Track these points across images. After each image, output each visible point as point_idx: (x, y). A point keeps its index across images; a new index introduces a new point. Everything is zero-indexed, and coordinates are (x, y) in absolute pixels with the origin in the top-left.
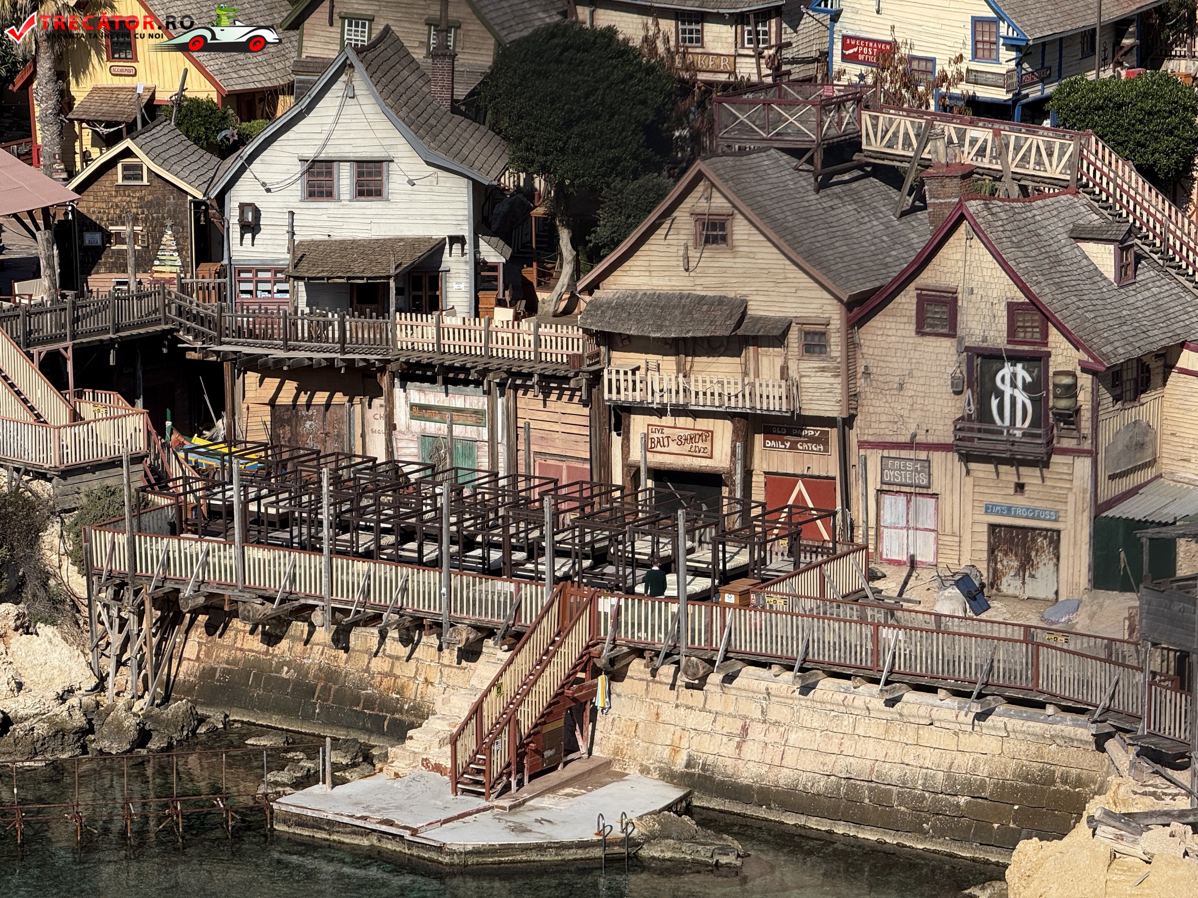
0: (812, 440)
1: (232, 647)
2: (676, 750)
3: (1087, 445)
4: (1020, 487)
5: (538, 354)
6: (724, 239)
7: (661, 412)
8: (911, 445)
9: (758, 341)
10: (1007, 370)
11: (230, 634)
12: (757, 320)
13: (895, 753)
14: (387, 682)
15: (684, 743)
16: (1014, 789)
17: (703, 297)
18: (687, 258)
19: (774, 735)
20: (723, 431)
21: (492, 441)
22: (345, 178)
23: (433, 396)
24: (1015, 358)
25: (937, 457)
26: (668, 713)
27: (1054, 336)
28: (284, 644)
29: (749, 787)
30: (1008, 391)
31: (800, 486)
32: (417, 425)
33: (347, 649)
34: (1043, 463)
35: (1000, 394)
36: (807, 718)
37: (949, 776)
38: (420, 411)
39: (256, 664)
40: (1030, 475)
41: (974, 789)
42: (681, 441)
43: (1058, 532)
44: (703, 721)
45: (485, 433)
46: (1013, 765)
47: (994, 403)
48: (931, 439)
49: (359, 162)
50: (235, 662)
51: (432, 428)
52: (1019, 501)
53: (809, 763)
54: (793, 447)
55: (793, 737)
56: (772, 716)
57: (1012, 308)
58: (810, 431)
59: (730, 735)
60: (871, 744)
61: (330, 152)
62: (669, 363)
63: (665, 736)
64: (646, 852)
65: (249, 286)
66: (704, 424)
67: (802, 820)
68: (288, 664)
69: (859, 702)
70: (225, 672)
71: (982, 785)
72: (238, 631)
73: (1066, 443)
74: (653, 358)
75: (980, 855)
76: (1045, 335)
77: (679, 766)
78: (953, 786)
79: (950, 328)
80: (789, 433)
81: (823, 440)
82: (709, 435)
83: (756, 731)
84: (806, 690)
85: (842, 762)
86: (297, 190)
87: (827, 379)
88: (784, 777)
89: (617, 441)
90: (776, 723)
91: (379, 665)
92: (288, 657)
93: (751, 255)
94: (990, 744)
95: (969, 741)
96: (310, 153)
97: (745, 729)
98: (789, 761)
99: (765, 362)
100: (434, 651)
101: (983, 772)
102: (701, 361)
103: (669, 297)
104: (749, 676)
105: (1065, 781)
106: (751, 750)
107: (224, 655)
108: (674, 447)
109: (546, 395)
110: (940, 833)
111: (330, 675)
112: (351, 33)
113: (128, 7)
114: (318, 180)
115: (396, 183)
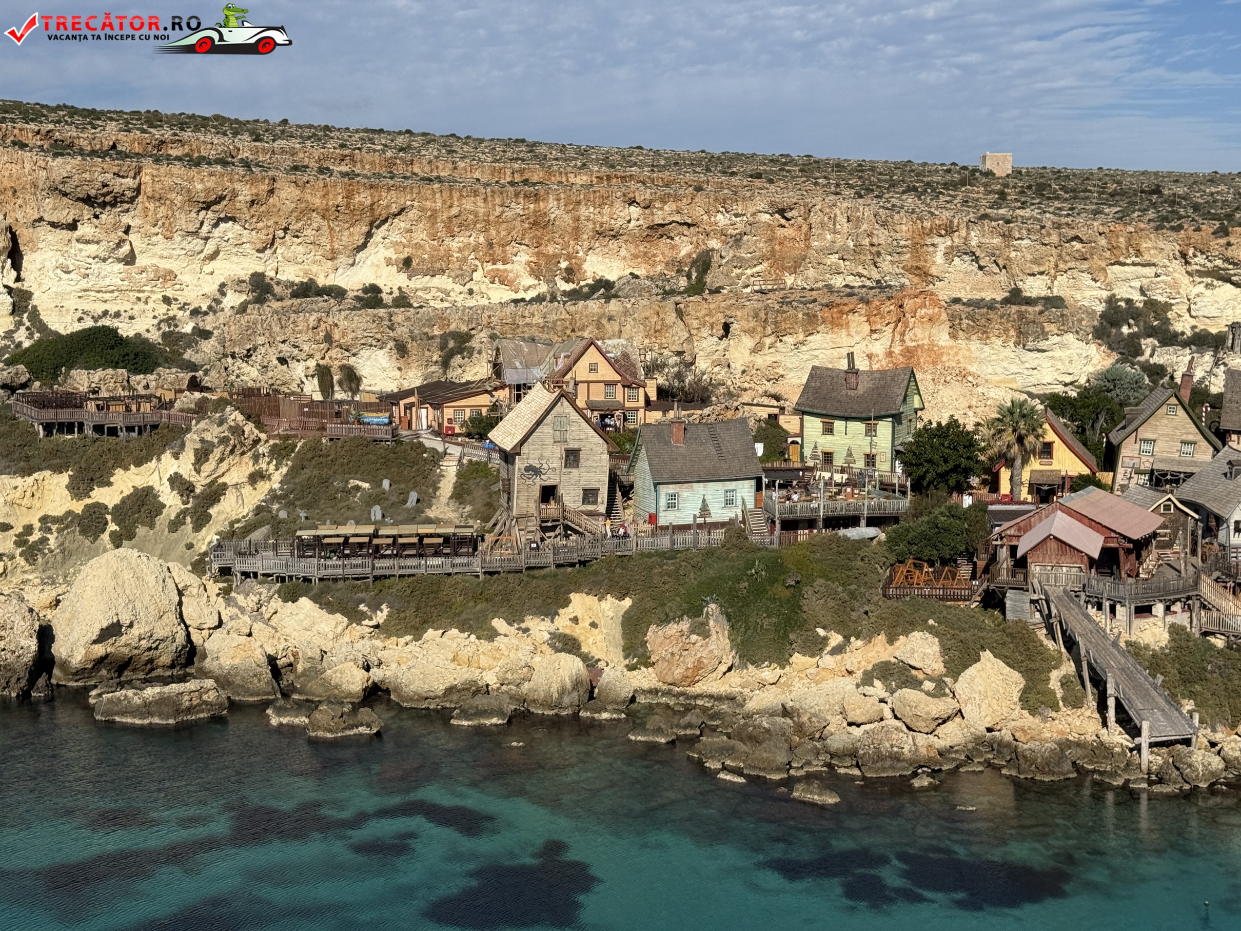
65: (1235, 555)
112: (1145, 447)
113: (1051, 436)
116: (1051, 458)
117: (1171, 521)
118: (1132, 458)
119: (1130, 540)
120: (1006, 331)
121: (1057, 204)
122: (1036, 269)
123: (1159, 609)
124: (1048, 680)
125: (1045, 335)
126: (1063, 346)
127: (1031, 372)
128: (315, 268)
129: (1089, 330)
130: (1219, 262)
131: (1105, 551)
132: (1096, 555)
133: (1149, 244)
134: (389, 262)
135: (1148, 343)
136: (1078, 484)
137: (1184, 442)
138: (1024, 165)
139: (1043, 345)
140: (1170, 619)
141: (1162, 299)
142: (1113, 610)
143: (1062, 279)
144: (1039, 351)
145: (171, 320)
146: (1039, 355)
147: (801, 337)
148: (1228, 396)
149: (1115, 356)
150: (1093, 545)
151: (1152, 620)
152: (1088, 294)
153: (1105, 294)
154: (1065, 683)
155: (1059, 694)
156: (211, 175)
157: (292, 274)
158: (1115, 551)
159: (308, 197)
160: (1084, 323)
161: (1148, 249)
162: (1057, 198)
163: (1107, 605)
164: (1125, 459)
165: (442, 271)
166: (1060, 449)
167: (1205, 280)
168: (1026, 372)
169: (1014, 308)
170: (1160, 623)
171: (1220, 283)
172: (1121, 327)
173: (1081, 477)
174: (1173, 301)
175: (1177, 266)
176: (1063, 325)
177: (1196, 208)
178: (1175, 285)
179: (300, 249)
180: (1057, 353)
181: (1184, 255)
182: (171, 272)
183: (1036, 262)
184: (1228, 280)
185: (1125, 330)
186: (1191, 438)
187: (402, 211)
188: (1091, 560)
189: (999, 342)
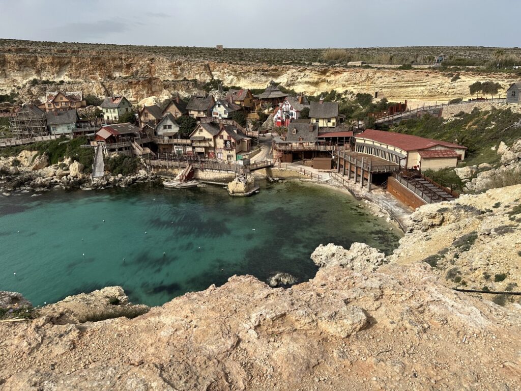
3: (235, 148)
6: (202, 131)
7: (199, 147)
8: (220, 149)
12: (206, 138)
14: (174, 172)
17: (201, 137)
18: (199, 133)
20: (204, 149)
24: (228, 141)
25: (223, 150)
26: (199, 173)
31: (211, 153)
34: (231, 150)
35: (227, 144)
38: (176, 148)
39: (162, 171)
42: (200, 150)
43: (233, 156)
44: (202, 174)
45: (182, 150)
46: (229, 176)
49: (169, 125)
52: (230, 153)
55: (210, 175)
57: (228, 136)
58: (211, 148)
60: (217, 175)
61: (166, 125)
62: (198, 143)
65: (160, 137)
76: (231, 138)
78: (224, 178)
79: (223, 138)
84: (211, 171)
85: (214, 177)
86: (163, 128)
87: (212, 143)
89: (194, 150)
93: (205, 132)
94: (227, 174)
97: (206, 175)
99: (207, 142)
100: (178, 169)
102: (201, 143)
103: (198, 137)
104: (207, 170)
105: (232, 177)
107: (159, 171)
109: (188, 146)
111: (169, 172)
114: (165, 127)
115: (173, 127)
123: (116, 150)
128: (50, 77)
129: (202, 87)
133: (218, 66)
134: (66, 75)
140: (120, 152)
141: (221, 79)
145: (13, 91)
147: (125, 90)
148: (190, 101)
150: (107, 136)
156: (20, 56)
157: (44, 79)
159: (44, 61)
165: (78, 77)
167: (228, 74)
169: (183, 82)
171: (231, 75)
172: (210, 86)
174: (223, 80)
175: (223, 71)
179: (46, 73)
182: (15, 79)
187: (68, 63)
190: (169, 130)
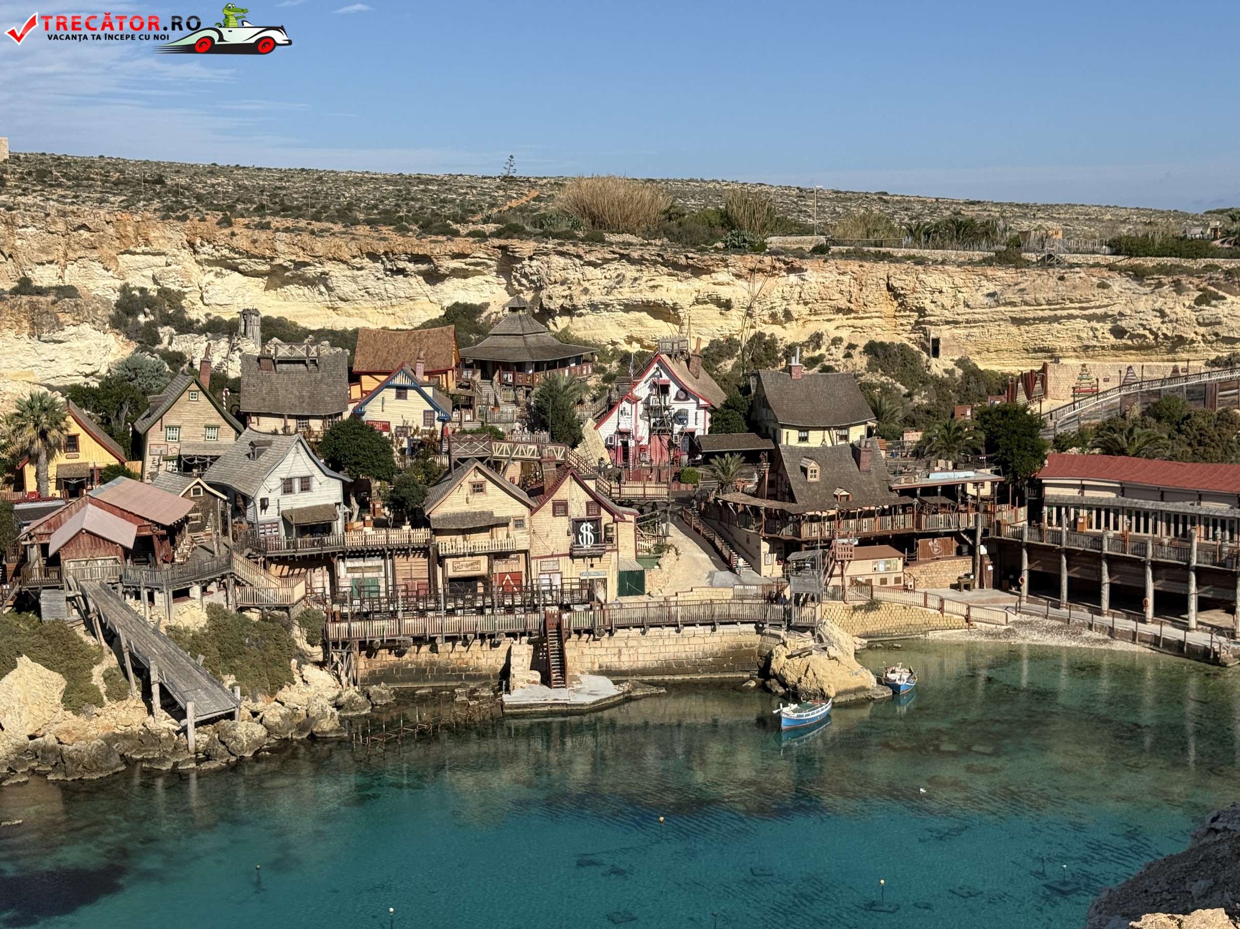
0: (513, 559)
1: (380, 661)
2: (593, 663)
3: (615, 548)
4: (592, 566)
5: (410, 541)
6: (482, 491)
7: (464, 555)
8: (552, 556)
9: (497, 526)
10: (584, 525)
11: (379, 657)
12: (498, 518)
13: (682, 648)
14: (459, 662)
15: (596, 660)
16: (729, 652)
17: (475, 513)
18: (467, 499)
19: (632, 651)
20: (484, 560)
21: (386, 577)
22: (297, 485)
23: (358, 563)
24: (588, 521)
25: (561, 558)
26: (586, 651)
27: (603, 511)
28: (406, 656)
29: (627, 671)
30: (584, 532)
31: (508, 577)
32: (350, 575)
33: (437, 653)
34: (600, 556)
35: (582, 534)
36: (644, 643)
37: (704, 652)
38: (350, 570)
39: (395, 665)
40: (596, 561)
41: (714, 656)
42: (467, 566)
43: (606, 579)
44: (603, 652)
45: (382, 574)
46: (726, 645)
47: (580, 537)
48: (559, 553)
49: (302, 478)
50: (385, 666)
51: (357, 575)
52: (591, 570)
53: (648, 658)
54: (506, 562)
55: (640, 651)
56: (630, 644)
57: (587, 503)
58: (512, 556)
59: (615, 654)
60: (671, 647)
61: (292, 475)
62: (460, 538)
63: (587, 659)
64: (633, 694)
65: (263, 531)
66: (476, 558)
67: (651, 678)
68: (411, 663)
69: (666, 634)
70: (380, 671)
71: (717, 653)
72: (382, 655)
73: (608, 548)
74: (454, 537)
75: (722, 676)
76: (599, 512)
77: (596, 668)
78: (706, 655)
79: (566, 513)
80: (504, 558)
81: (518, 559)
82: (478, 562)
83: (624, 651)
84: (643, 633)
85: (661, 655)
86: (280, 491)
87: (524, 536)
88: (640, 665)
89: (439, 570)
90: (632, 647)
91: (452, 656)
92: (409, 660)
93: (494, 495)
94: (717, 639)
95: (709, 640)
96: (284, 476)
97: (620, 651)
98: (641, 658)
99: (500, 533)
100: (478, 647)
101: (716, 649)
102: (473, 536)
103: (462, 514)
104: (620, 633)
105: (746, 646)
106: (624, 658)
107: (378, 664)
108: (464, 569)
109: (408, 556)
110: (704, 672)
111: (432, 664)
112: (171, 434)
113: (75, 429)
114: (287, 486)
115: (315, 484)
116: (78, 451)
117: (202, 504)
118: (159, 445)
119: (163, 527)
120: (18, 322)
121: (60, 191)
122: (44, 258)
123: (196, 591)
124: (90, 676)
125: (60, 326)
126: (79, 336)
127: (48, 364)
129: (106, 319)
130: (225, 252)
131: (139, 540)
132: (130, 545)
133: (157, 234)
135: (165, 332)
136: (107, 475)
137: (208, 427)
138: (23, 150)
139: (59, 335)
140: (207, 599)
141: (175, 287)
142: (151, 598)
143: (72, 269)
144: (55, 342)
146: (56, 346)
148: (245, 380)
149: (134, 345)
150: (127, 535)
151: (189, 602)
152: (101, 283)
153: (118, 283)
154: (108, 677)
155: (103, 688)
158: (149, 538)
160: (99, 312)
161: (157, 238)
162: (60, 185)
163: (144, 593)
164: (154, 448)
166: (85, 440)
167: (213, 268)
168: (43, 364)
169: (25, 299)
170: (198, 605)
171: (229, 271)
172: (137, 316)
173: (109, 468)
174: (186, 290)
175: (186, 254)
176: (78, 314)
177: (199, 198)
178: (186, 274)
180: (75, 344)
181: (192, 245)
183: (43, 250)
184: (235, 269)
185: (142, 319)
186: (214, 422)
188: (126, 549)
189: (12, 334)
190: (306, 494)
